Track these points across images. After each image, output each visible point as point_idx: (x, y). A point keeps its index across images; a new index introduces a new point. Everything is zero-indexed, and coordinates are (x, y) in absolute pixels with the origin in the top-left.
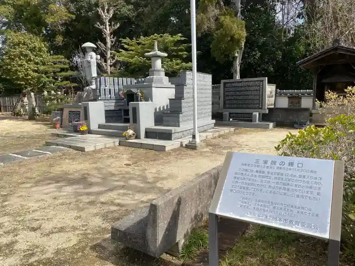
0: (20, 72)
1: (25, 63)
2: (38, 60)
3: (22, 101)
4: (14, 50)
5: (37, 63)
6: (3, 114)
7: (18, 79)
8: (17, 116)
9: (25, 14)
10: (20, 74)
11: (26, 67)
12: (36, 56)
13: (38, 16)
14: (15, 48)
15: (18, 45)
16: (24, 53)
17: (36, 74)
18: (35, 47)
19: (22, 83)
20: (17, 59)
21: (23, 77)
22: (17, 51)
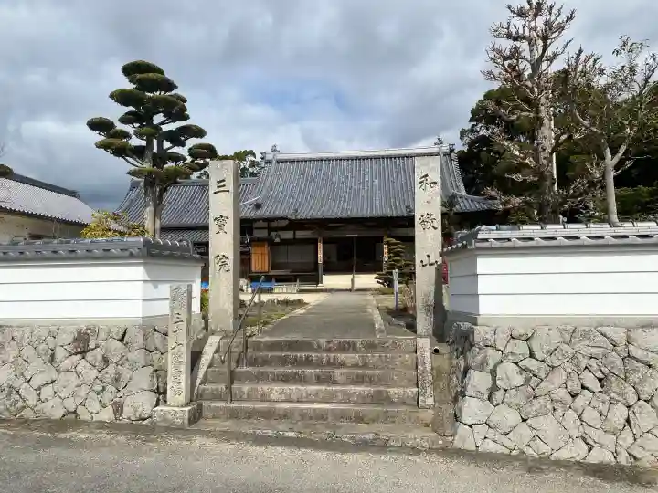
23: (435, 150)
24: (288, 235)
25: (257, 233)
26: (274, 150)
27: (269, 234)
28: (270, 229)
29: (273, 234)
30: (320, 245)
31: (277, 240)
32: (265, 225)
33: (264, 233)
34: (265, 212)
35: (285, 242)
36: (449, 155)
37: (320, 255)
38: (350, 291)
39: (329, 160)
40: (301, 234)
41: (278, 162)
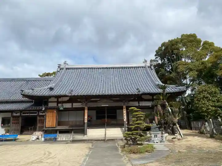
0: (204, 107)
1: (206, 102)
2: (214, 99)
3: (205, 124)
4: (200, 95)
5: (214, 101)
6: (193, 132)
7: (203, 112)
8: (202, 134)
9: (203, 73)
10: (204, 108)
11: (207, 104)
12: (213, 97)
13: (211, 73)
14: (200, 94)
15: (202, 92)
16: (206, 96)
17: (214, 108)
18: (212, 92)
19: (205, 114)
20: (202, 100)
21: (205, 110)
22: (202, 96)
23: (143, 65)
24: (68, 106)
25: (50, 105)
26: (65, 63)
27: (57, 105)
28: (58, 102)
29: (60, 105)
30: (86, 111)
31: (61, 109)
32: (56, 100)
33: (55, 105)
34: (55, 93)
35: (66, 110)
36: (151, 67)
37: (86, 117)
38: (104, 140)
39: (93, 68)
40: (76, 105)
41: (67, 69)
